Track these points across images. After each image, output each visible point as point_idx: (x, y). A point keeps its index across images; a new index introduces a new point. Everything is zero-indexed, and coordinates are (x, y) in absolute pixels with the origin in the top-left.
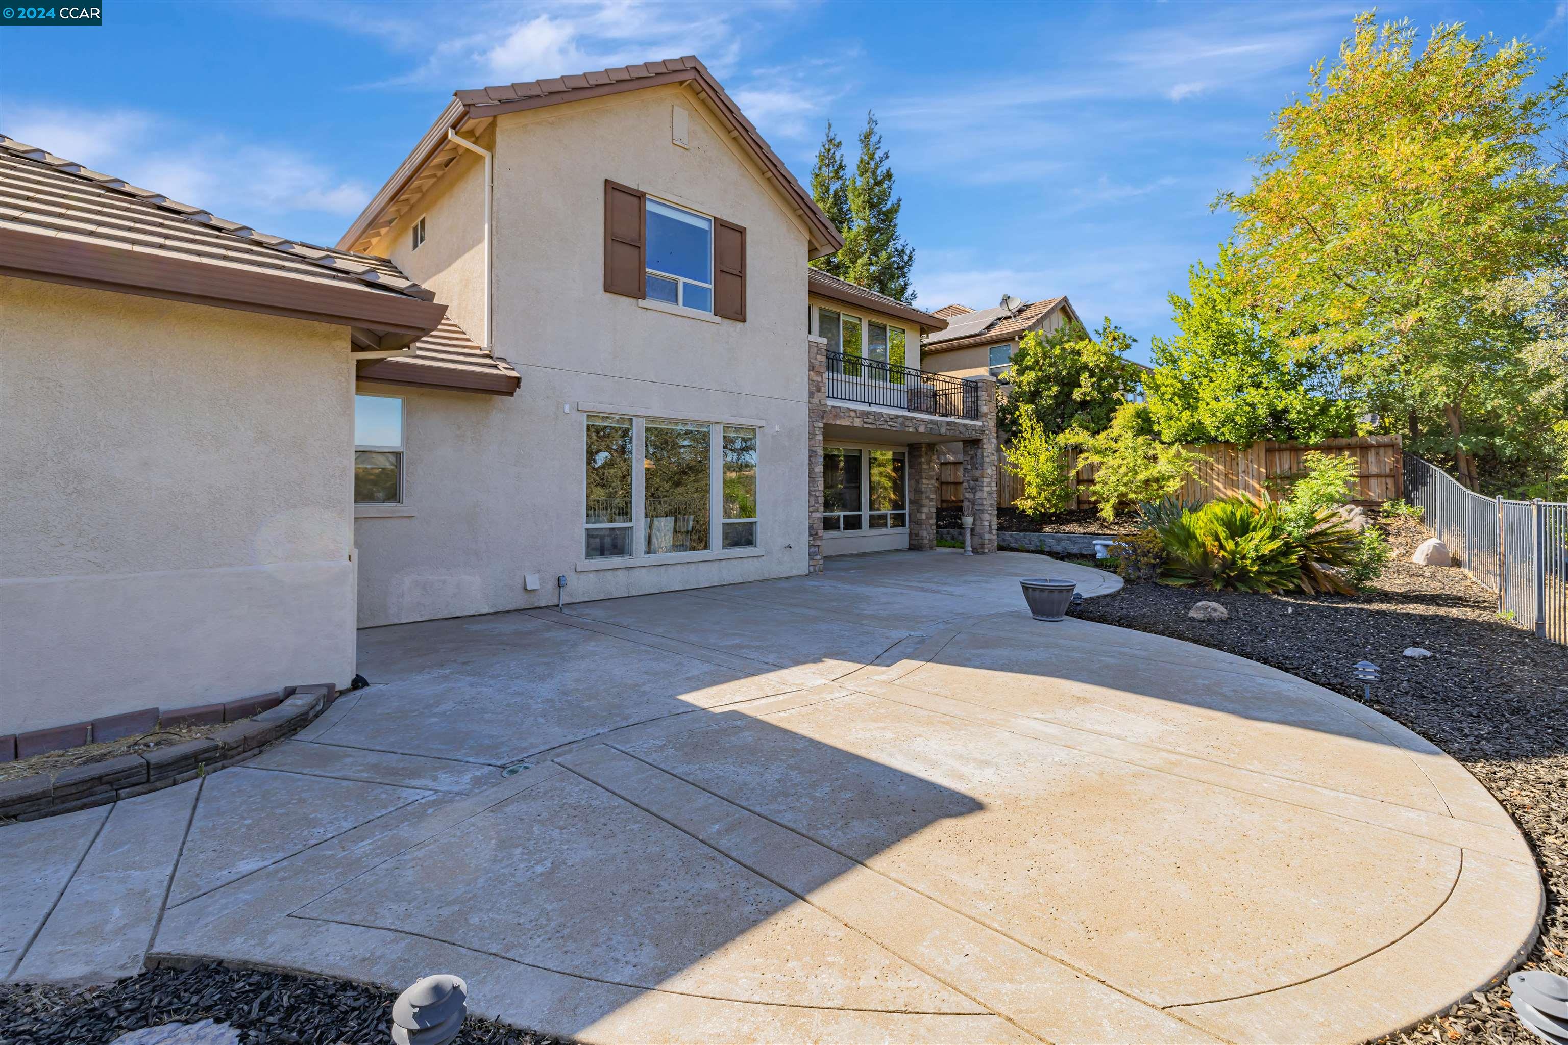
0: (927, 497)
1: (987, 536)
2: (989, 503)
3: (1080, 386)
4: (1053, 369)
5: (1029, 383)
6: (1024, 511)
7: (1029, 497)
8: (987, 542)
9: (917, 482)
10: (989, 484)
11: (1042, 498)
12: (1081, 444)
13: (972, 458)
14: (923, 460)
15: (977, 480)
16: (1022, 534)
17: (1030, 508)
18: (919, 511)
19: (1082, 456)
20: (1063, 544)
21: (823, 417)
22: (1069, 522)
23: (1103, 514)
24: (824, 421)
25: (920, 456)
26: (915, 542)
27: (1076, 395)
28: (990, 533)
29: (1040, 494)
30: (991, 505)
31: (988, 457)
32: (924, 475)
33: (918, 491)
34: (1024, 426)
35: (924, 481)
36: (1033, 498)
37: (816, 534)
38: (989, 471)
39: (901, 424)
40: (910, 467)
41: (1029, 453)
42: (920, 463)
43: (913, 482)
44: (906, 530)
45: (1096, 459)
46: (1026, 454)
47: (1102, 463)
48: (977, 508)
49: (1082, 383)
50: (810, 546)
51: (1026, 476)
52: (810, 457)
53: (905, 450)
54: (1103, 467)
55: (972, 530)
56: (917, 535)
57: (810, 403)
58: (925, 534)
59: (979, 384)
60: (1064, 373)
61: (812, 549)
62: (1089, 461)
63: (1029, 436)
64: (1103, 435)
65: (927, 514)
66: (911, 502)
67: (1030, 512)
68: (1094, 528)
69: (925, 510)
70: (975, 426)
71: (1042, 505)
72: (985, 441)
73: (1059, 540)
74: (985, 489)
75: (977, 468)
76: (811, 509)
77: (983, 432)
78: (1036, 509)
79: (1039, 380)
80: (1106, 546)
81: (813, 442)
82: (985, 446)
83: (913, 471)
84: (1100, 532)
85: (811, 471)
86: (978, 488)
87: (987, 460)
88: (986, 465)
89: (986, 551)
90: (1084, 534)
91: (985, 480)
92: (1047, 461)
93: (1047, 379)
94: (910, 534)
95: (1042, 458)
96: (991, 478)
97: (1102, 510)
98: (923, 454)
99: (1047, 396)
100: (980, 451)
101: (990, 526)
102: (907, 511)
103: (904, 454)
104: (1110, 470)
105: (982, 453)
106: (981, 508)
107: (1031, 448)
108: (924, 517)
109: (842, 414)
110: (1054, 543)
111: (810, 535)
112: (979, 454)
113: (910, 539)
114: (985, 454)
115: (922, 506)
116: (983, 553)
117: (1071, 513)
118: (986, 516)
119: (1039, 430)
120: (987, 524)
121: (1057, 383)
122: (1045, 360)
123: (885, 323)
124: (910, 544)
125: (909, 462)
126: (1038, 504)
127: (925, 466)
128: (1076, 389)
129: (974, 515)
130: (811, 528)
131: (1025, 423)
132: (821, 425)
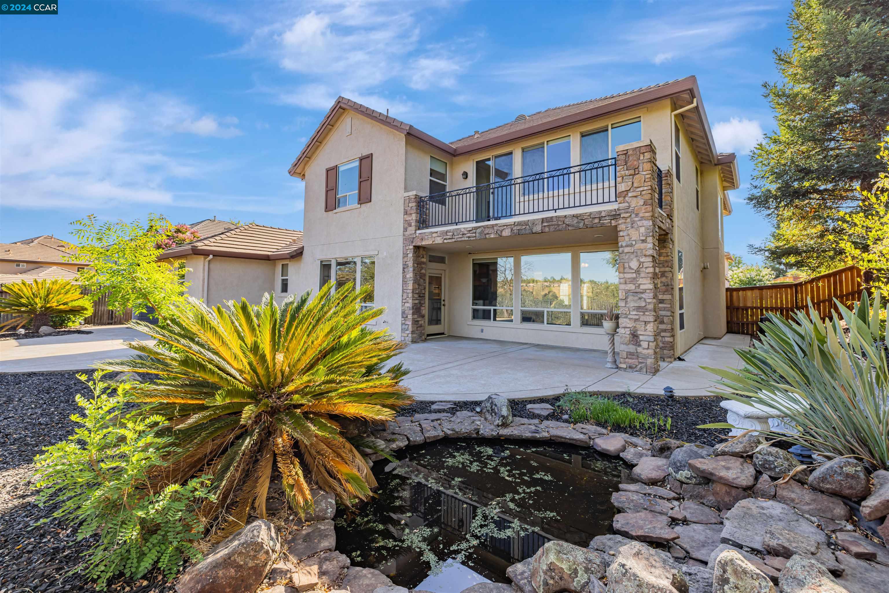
21: (412, 242)
24: (414, 244)
31: (630, 246)
37: (407, 317)
39: (480, 233)
50: (402, 324)
52: (404, 268)
57: (404, 235)
61: (404, 327)
72: (622, 227)
76: (404, 301)
81: (405, 259)
82: (622, 234)
85: (404, 277)
87: (628, 249)
88: (623, 257)
105: (619, 243)
109: (426, 237)
111: (403, 317)
114: (623, 244)
130: (403, 313)
132: (411, 247)
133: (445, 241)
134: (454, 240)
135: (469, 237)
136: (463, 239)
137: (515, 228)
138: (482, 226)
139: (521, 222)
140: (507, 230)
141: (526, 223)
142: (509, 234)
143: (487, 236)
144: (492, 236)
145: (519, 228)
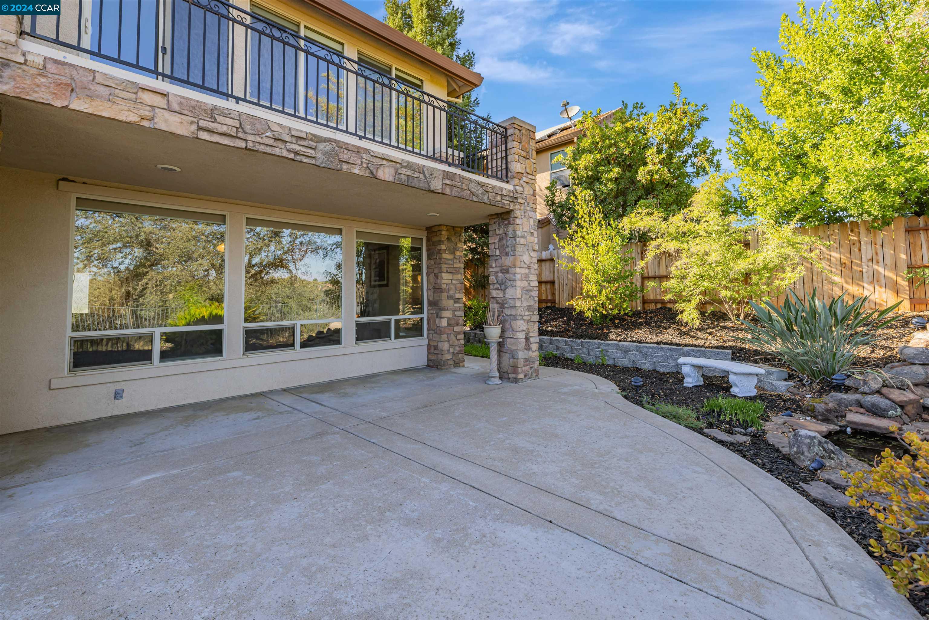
0: (450, 297)
1: (521, 355)
2: (525, 304)
3: (645, 164)
4: (613, 150)
5: (586, 168)
6: (582, 313)
7: (588, 296)
8: (521, 363)
9: (436, 276)
10: (526, 277)
11: (603, 297)
12: (650, 230)
13: (500, 240)
14: (443, 247)
15: (508, 272)
16: (579, 341)
17: (589, 309)
18: (439, 316)
19: (654, 243)
20: (632, 357)
22: (636, 325)
23: (685, 317)
25: (440, 242)
26: (433, 357)
27: (642, 176)
28: (528, 347)
29: (600, 292)
30: (529, 308)
31: (523, 237)
32: (444, 267)
33: (437, 289)
34: (581, 212)
35: (444, 275)
36: (592, 298)
38: (526, 258)
40: (429, 258)
41: (586, 244)
42: (440, 252)
43: (432, 276)
44: (423, 341)
45: (672, 246)
46: (583, 244)
47: (679, 251)
48: (507, 312)
49: (648, 160)
51: (583, 270)
53: (423, 235)
54: (684, 255)
55: (501, 345)
56: (436, 348)
58: (445, 346)
59: (510, 132)
60: (626, 153)
62: (662, 250)
63: (586, 225)
64: (678, 218)
65: (449, 319)
66: (430, 304)
67: (588, 314)
68: (670, 335)
69: (447, 314)
70: (502, 189)
71: (603, 306)
72: (518, 213)
73: (626, 351)
74: (518, 283)
75: (507, 254)
77: (514, 200)
78: (595, 310)
79: (598, 163)
80: (698, 367)
82: (518, 221)
83: (432, 262)
84: (678, 341)
86: (509, 283)
87: (522, 241)
88: (519, 248)
89: (521, 376)
90: (657, 343)
91: (518, 270)
92: (608, 252)
93: (607, 161)
94: (429, 346)
95: (602, 248)
96: (529, 267)
97: (682, 312)
98: (444, 238)
99: (608, 180)
100: (511, 228)
101: (527, 339)
102: (425, 316)
103: (422, 239)
104: (693, 260)
105: (515, 231)
106: (513, 312)
107: (589, 240)
108: (444, 323)
110: (619, 354)
112: (510, 234)
113: (429, 353)
114: (519, 233)
115: (444, 309)
116: (516, 381)
117: (637, 314)
118: (521, 325)
119: (599, 216)
120: (521, 335)
121: (618, 165)
122: (603, 141)
123: (390, 63)
124: (429, 360)
125: (428, 250)
126: (598, 304)
127: (446, 256)
128: (642, 168)
129: (502, 322)
131: (582, 210)
133: (204, 135)
134: (243, 145)
135: (296, 153)
136: (277, 151)
137: (403, 171)
138: (335, 141)
139: (413, 164)
140: (387, 170)
141: (421, 170)
142: (391, 179)
143: (345, 167)
144: (356, 171)
145: (409, 173)
